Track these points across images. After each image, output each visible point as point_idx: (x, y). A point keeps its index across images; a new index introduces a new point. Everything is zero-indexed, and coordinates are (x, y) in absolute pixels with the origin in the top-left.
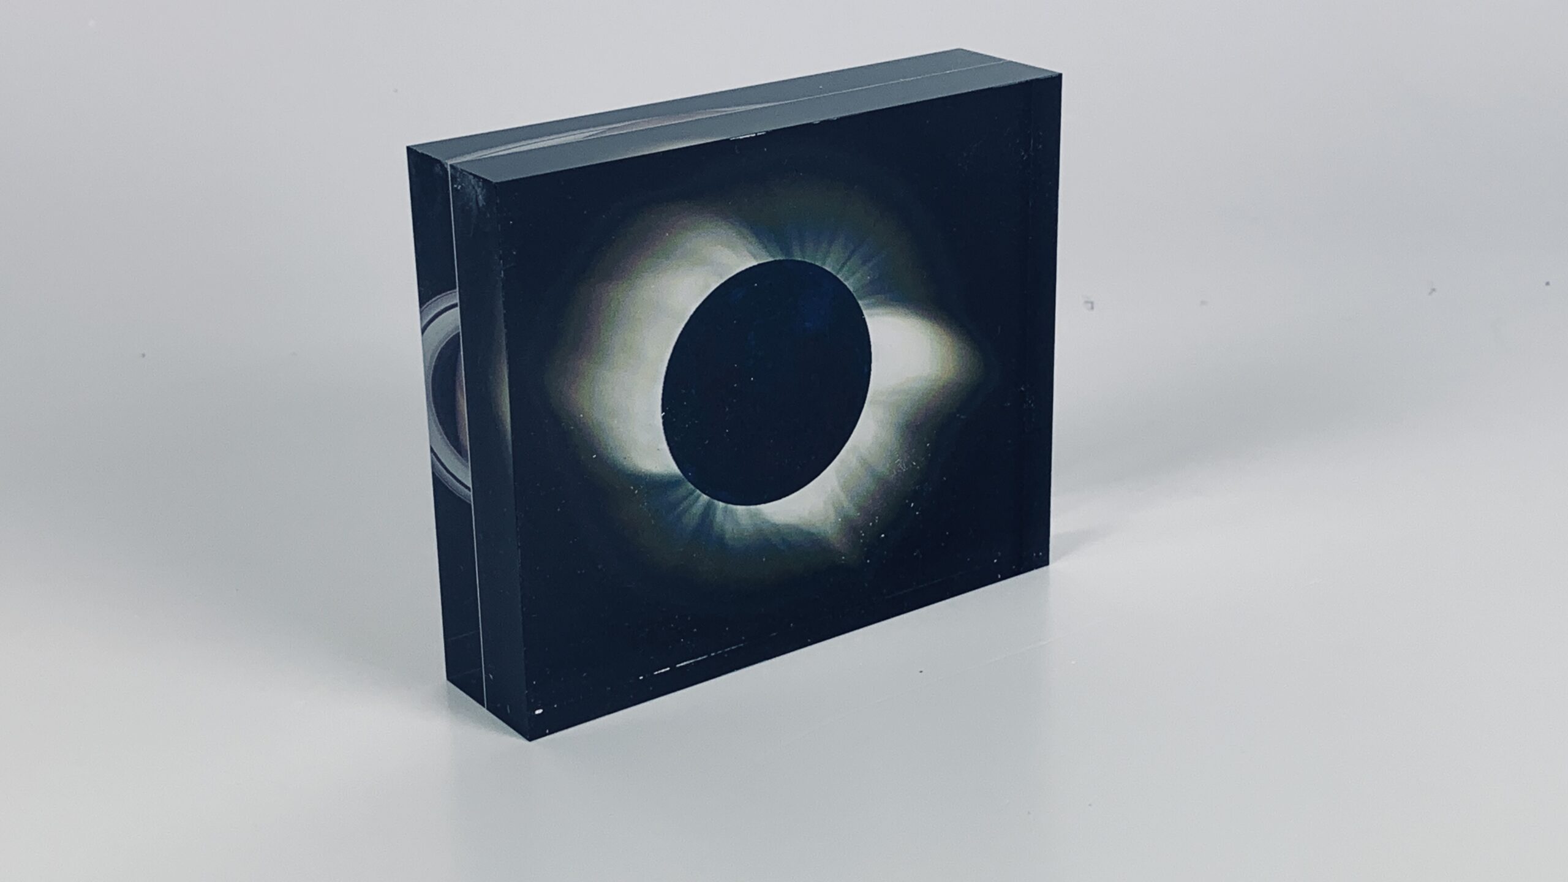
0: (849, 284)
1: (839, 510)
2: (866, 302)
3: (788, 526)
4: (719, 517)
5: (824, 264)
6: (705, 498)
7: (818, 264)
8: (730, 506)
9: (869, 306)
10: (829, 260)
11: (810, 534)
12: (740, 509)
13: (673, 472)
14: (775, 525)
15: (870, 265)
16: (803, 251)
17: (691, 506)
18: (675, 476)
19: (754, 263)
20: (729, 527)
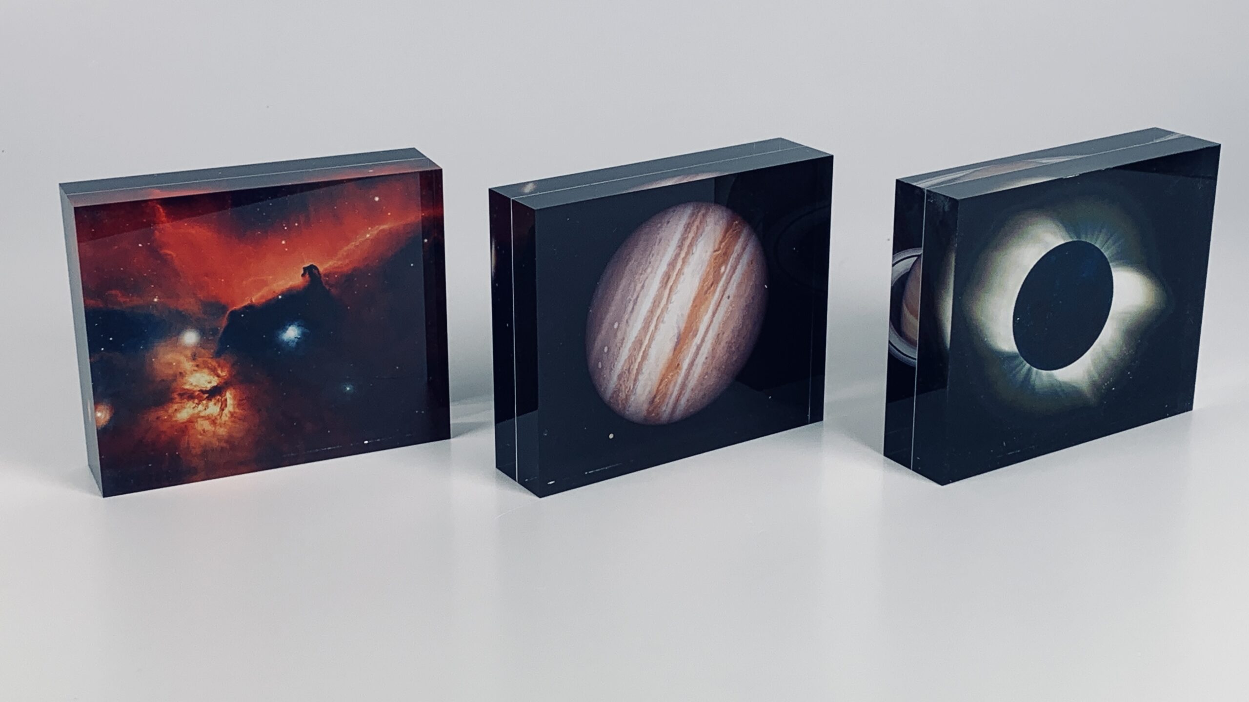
0: (1106, 254)
1: (1090, 377)
2: (1114, 264)
3: (1065, 383)
4: (1033, 376)
5: (1095, 243)
6: (1028, 365)
7: (1093, 243)
8: (1040, 371)
9: (1114, 267)
10: (1099, 241)
11: (1074, 387)
12: (1044, 372)
13: (1014, 351)
14: (1060, 382)
15: (1117, 244)
16: (1086, 237)
17: (1021, 370)
18: (1015, 353)
19: (1062, 242)
20: (1038, 383)
